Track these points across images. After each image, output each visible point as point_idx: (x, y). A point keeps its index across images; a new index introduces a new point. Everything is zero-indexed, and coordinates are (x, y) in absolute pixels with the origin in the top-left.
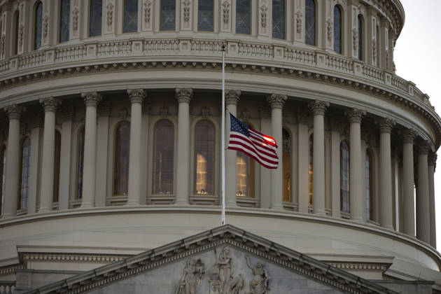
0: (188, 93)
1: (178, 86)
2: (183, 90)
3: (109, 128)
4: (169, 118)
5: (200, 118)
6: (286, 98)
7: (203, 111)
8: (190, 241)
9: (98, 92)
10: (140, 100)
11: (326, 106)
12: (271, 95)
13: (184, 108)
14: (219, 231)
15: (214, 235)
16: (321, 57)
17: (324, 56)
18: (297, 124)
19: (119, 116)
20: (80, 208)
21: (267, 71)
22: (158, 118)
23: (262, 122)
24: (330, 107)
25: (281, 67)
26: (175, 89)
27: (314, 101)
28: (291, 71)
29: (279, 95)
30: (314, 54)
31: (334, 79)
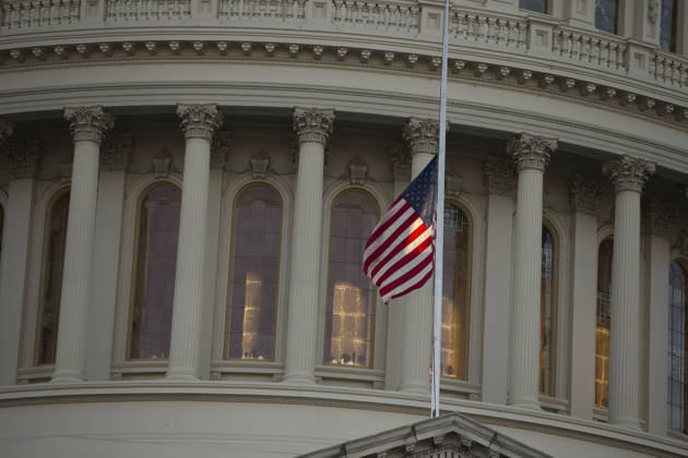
0: (324, 121)
1: (301, 104)
2: (313, 114)
3: (125, 197)
4: (272, 181)
5: (345, 185)
6: (554, 146)
7: (353, 167)
8: (362, 449)
9: (105, 110)
10: (207, 132)
11: (646, 172)
12: (518, 136)
13: (312, 156)
14: (431, 429)
15: (420, 437)
16: (638, 56)
17: (647, 54)
18: (572, 212)
19: (153, 171)
20: (50, 383)
21: (512, 80)
22: (246, 180)
23: (491, 203)
24: (655, 176)
25: (547, 70)
26: (293, 110)
27: (618, 157)
28: (570, 84)
29: (539, 138)
30: (622, 48)
31: (670, 109)
